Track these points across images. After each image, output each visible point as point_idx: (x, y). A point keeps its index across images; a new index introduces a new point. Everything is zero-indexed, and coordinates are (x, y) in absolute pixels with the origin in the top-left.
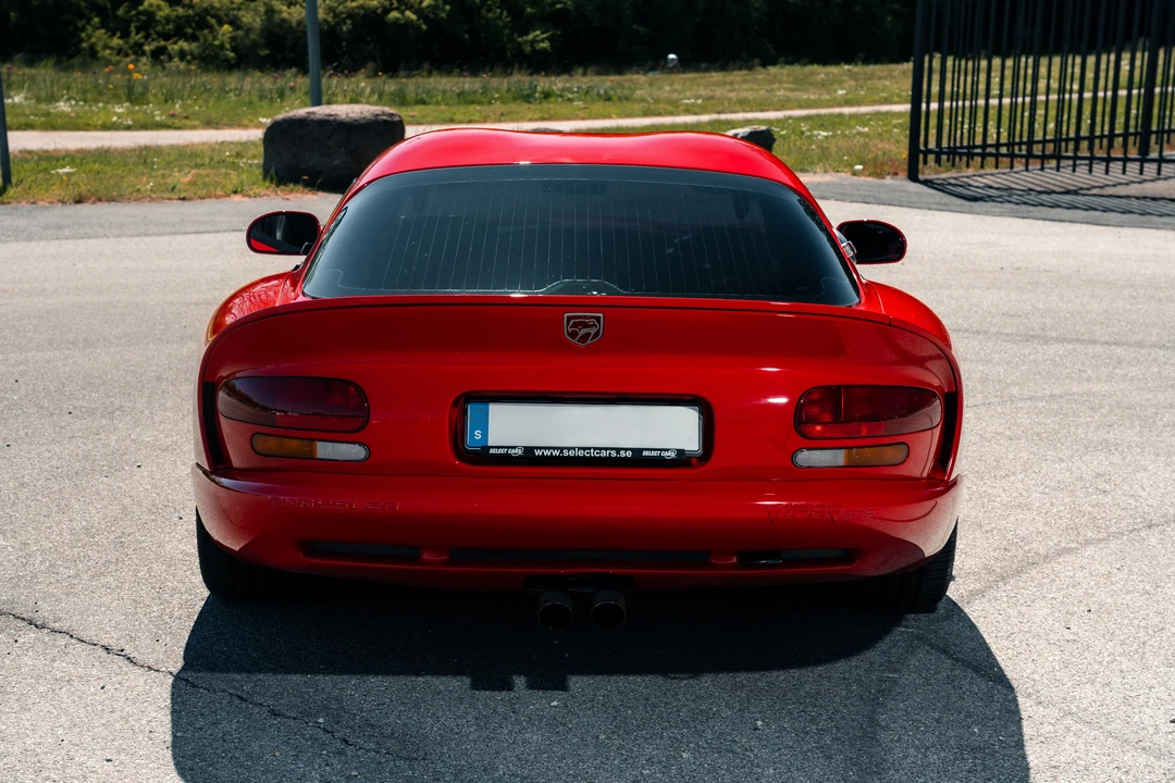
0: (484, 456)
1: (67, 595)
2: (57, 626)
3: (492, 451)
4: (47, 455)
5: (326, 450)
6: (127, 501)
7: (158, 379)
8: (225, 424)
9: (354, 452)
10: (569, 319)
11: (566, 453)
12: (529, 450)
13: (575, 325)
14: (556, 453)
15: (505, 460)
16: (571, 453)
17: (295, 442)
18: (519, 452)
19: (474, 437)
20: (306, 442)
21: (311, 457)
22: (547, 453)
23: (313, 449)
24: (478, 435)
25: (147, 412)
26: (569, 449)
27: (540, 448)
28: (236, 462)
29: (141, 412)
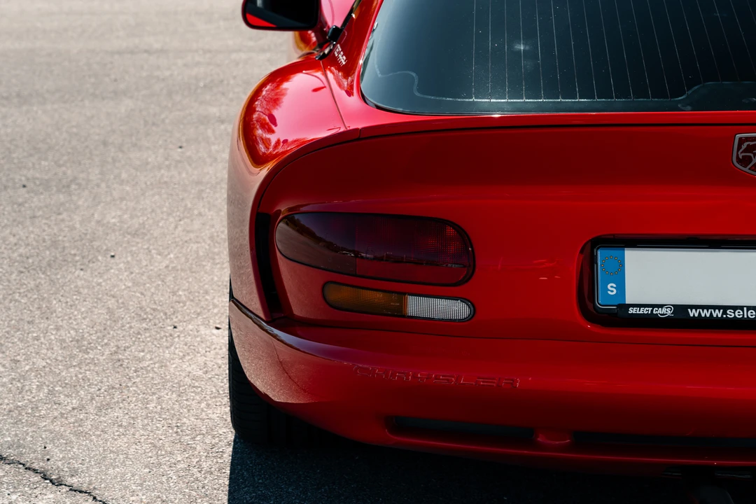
0: (621, 317)
1: (78, 434)
2: (74, 481)
3: (632, 311)
4: (13, 240)
5: (418, 306)
6: (112, 303)
7: (105, 143)
8: (284, 266)
9: (454, 309)
10: (742, 141)
11: (730, 314)
12: (681, 309)
13: (749, 149)
14: (718, 314)
15: (649, 321)
16: (739, 314)
17: (380, 295)
18: (668, 312)
19: (608, 292)
20: (394, 296)
21: (400, 313)
22: (706, 313)
23: (403, 305)
24: (612, 289)
25: (103, 185)
26: (735, 308)
27: (696, 307)
28: (297, 311)
29: (98, 186)
